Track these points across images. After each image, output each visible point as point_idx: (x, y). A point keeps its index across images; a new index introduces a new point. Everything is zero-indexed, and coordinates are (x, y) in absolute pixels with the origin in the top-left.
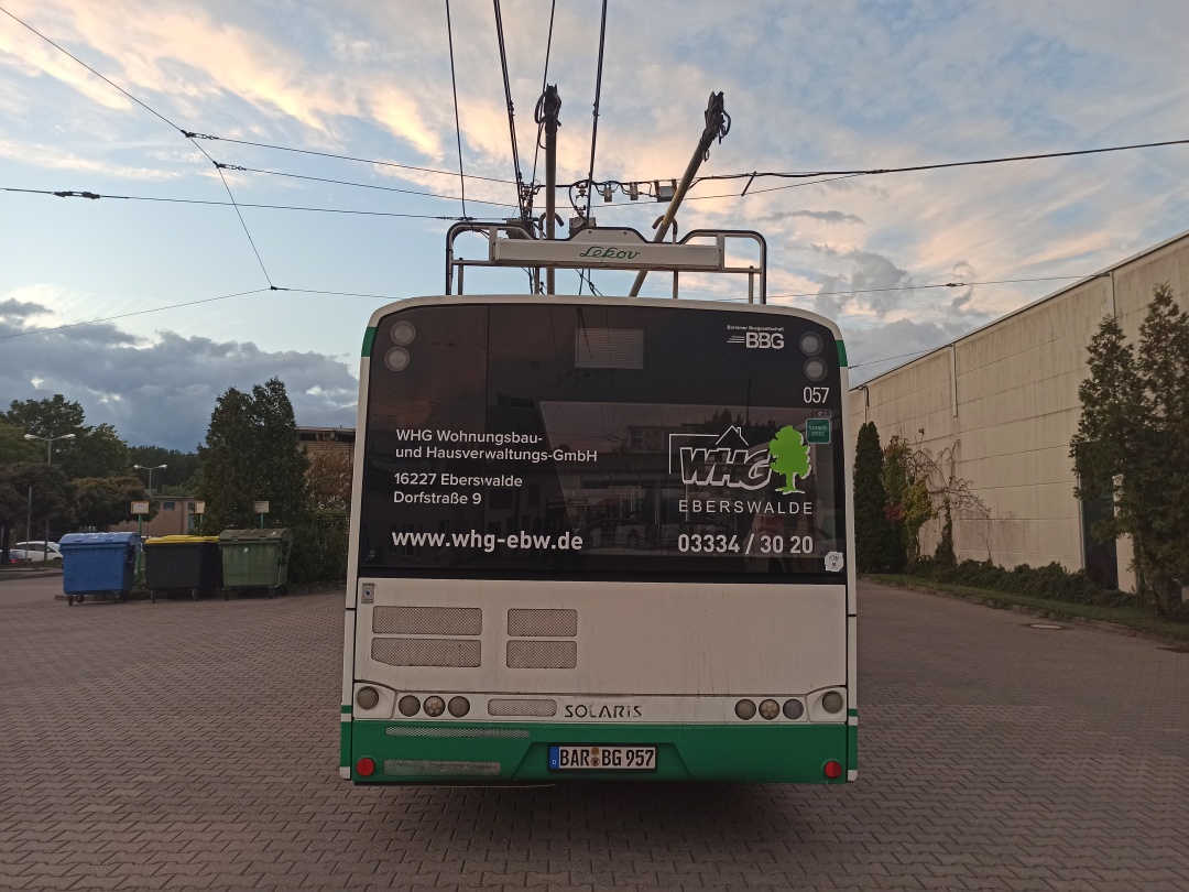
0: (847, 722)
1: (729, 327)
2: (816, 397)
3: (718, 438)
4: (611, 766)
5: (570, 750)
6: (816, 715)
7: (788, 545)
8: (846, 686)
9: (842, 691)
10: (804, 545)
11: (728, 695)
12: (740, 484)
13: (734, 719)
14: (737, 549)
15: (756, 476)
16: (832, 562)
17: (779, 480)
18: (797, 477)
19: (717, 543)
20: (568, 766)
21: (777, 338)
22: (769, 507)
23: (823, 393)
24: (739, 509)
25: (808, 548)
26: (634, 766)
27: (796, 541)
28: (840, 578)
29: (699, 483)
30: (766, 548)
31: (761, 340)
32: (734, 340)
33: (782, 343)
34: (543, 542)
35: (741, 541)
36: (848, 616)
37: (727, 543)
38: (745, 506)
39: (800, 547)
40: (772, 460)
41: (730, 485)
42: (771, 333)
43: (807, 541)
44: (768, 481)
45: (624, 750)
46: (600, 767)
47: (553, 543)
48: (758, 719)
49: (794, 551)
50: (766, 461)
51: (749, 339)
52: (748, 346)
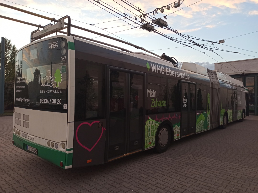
0: (66, 152)
2: (63, 60)
3: (46, 74)
4: (32, 151)
5: (29, 146)
6: (61, 149)
7: (57, 101)
8: (66, 142)
11: (46, 140)
13: (48, 146)
14: (48, 102)
15: (52, 83)
16: (65, 107)
18: (59, 83)
19: (45, 101)
20: (28, 149)
21: (57, 44)
22: (54, 92)
23: (64, 58)
24: (49, 92)
25: (60, 103)
26: (35, 152)
27: (58, 100)
28: (66, 111)
29: (43, 86)
30: (53, 102)
31: (54, 46)
32: (50, 47)
33: (57, 45)
35: (49, 101)
36: (68, 122)
37: (47, 101)
38: (50, 91)
39: (59, 102)
40: (55, 78)
41: (48, 86)
42: (55, 43)
43: (60, 100)
44: (54, 84)
45: (34, 148)
46: (31, 151)
47: (27, 100)
48: (51, 147)
49: (58, 103)
50: (54, 79)
51: (52, 46)
52: (52, 48)
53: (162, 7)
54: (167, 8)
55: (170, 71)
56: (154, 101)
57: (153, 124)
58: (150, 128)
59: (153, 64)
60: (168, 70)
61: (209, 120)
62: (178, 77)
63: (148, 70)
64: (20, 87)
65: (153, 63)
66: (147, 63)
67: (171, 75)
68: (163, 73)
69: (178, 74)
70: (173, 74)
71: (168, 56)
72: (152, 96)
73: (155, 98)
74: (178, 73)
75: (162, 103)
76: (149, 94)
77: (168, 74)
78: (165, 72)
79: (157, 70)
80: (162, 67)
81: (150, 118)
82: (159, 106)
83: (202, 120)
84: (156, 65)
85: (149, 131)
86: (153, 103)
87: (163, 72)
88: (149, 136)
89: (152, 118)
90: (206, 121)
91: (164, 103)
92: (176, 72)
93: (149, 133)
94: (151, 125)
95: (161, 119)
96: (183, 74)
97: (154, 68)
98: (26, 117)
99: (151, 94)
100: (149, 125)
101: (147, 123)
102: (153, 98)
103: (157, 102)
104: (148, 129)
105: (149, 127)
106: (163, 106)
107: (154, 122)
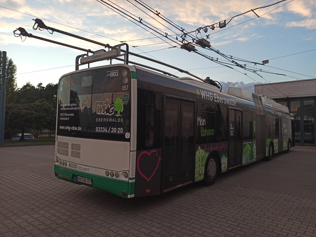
0: (129, 181)
1: (107, 72)
2: (125, 88)
3: (104, 102)
4: (85, 182)
5: (79, 177)
6: (122, 178)
7: (117, 130)
8: (129, 171)
9: (128, 172)
10: (121, 130)
11: (104, 169)
12: (108, 114)
13: (105, 176)
14: (106, 131)
15: (111, 111)
16: (127, 135)
17: (116, 112)
18: (120, 111)
19: (103, 130)
20: (79, 181)
22: (114, 120)
23: (127, 87)
24: (107, 121)
25: (122, 132)
26: (88, 183)
27: (119, 129)
28: (129, 140)
29: (100, 114)
30: (112, 131)
31: (113, 74)
32: (108, 75)
33: (118, 74)
34: (76, 128)
35: (108, 129)
36: (130, 151)
37: (105, 130)
38: (109, 120)
39: (120, 131)
40: (115, 107)
41: (106, 114)
42: (115, 72)
43: (122, 129)
44: (113, 113)
45: (87, 179)
46: (83, 182)
47: (77, 129)
48: (110, 176)
49: (118, 132)
50: (113, 107)
51: (111, 74)
52: (111, 76)
53: (206, 27)
54: (212, 28)
55: (218, 97)
56: (203, 130)
57: (202, 154)
58: (200, 159)
59: (203, 91)
60: (216, 96)
61: (255, 151)
62: (225, 103)
63: (198, 97)
64: (67, 115)
65: (202, 89)
66: (197, 89)
67: (218, 101)
68: (212, 100)
69: (225, 101)
70: (221, 101)
71: (212, 80)
72: (201, 124)
73: (204, 126)
74: (225, 99)
75: (211, 131)
76: (199, 122)
77: (216, 101)
78: (214, 98)
79: (206, 97)
80: (211, 93)
81: (200, 148)
82: (208, 135)
83: (248, 150)
84: (205, 91)
85: (199, 161)
86: (203, 132)
87: (211, 98)
88: (199, 167)
89: (202, 148)
90: (252, 152)
91: (212, 132)
92: (223, 98)
93: (199, 164)
94: (200, 156)
95: (210, 148)
96: (230, 100)
97: (203, 94)
98: (76, 147)
99: (201, 122)
100: (199, 155)
101: (197, 153)
102: (202, 126)
103: (206, 130)
104: (198, 159)
105: (199, 157)
106: (212, 135)
107: (203, 152)
